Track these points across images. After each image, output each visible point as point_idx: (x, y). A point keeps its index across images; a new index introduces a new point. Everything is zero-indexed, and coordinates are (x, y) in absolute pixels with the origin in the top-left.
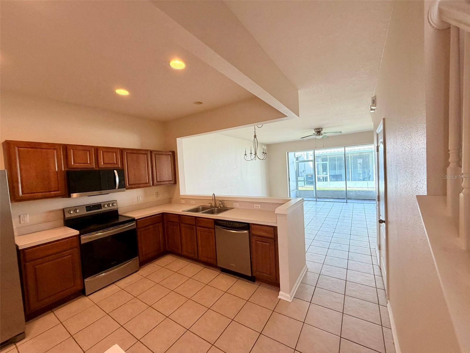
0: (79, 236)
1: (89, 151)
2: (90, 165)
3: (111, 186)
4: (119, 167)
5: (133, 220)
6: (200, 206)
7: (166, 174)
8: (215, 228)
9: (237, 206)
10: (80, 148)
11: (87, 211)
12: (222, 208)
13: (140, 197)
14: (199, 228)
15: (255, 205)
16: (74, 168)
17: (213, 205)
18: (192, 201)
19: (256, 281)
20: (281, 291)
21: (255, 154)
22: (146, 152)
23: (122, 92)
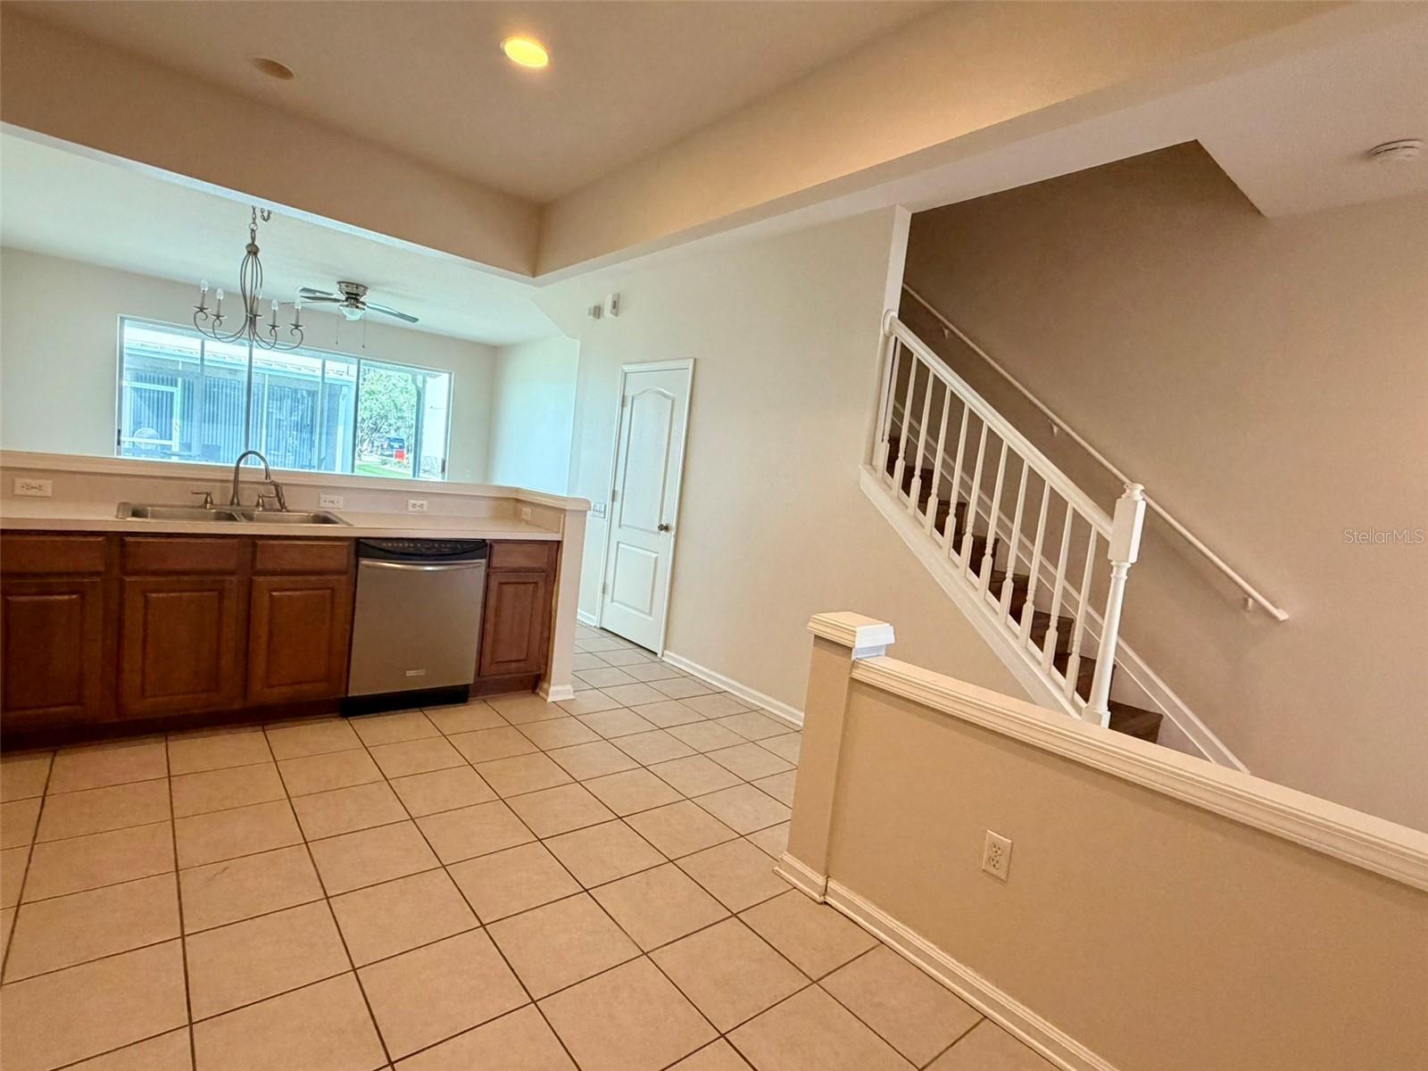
8: (360, 567)
14: (265, 579)
15: (410, 501)
19: (469, 699)
20: (555, 684)
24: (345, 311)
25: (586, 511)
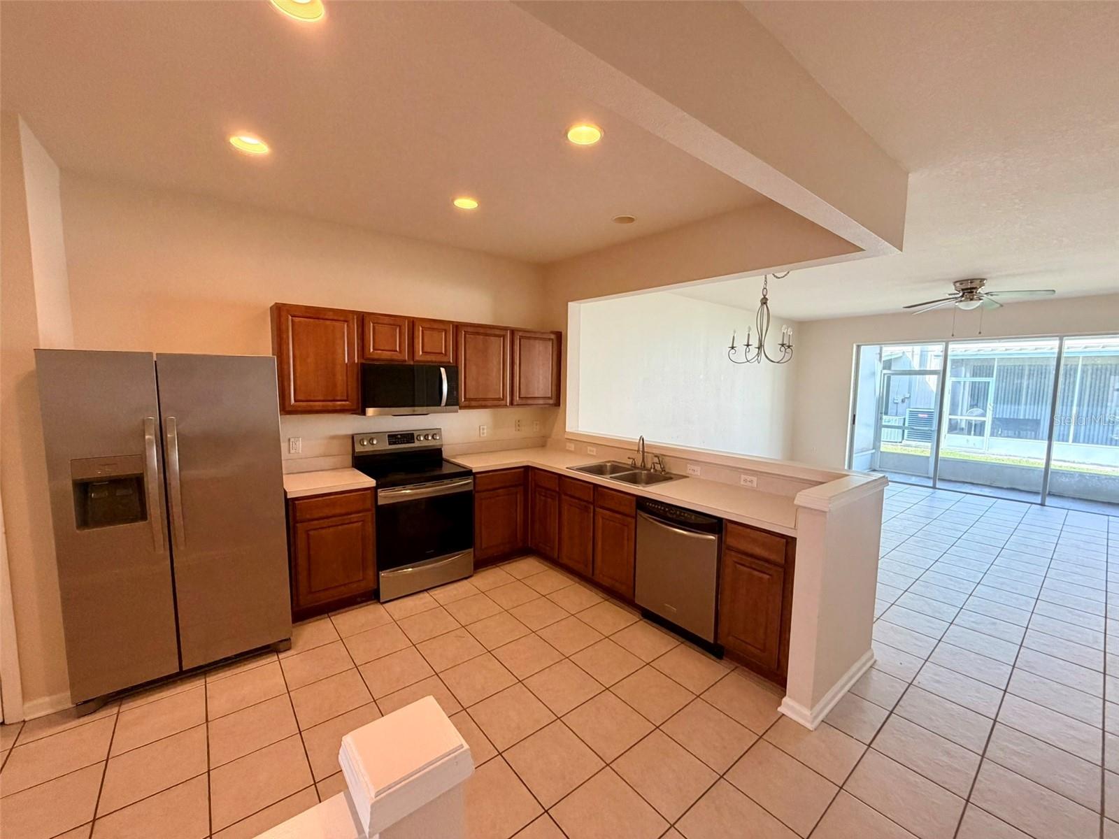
0: (374, 490)
1: (400, 327)
2: (399, 355)
3: (432, 400)
4: (450, 362)
5: (468, 473)
6: (609, 462)
7: (540, 384)
8: (638, 516)
9: (696, 473)
10: (387, 320)
11: (390, 444)
12: (658, 473)
13: (485, 427)
14: (601, 510)
15: (743, 477)
16: (373, 360)
17: (639, 463)
18: (591, 448)
19: (724, 658)
20: (789, 697)
21: (759, 348)
22: (502, 333)
23: (466, 204)
24: (962, 306)
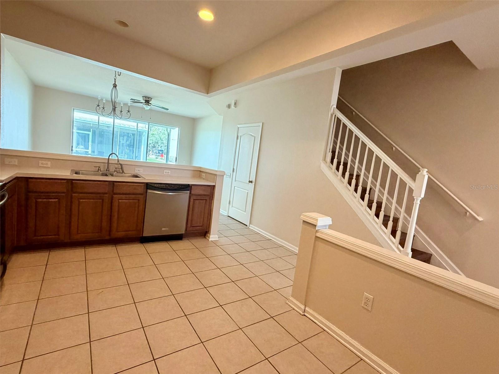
8: (148, 193)
14: (117, 196)
15: (165, 171)
19: (183, 239)
20: (212, 235)
24: (145, 106)
25: (223, 175)
